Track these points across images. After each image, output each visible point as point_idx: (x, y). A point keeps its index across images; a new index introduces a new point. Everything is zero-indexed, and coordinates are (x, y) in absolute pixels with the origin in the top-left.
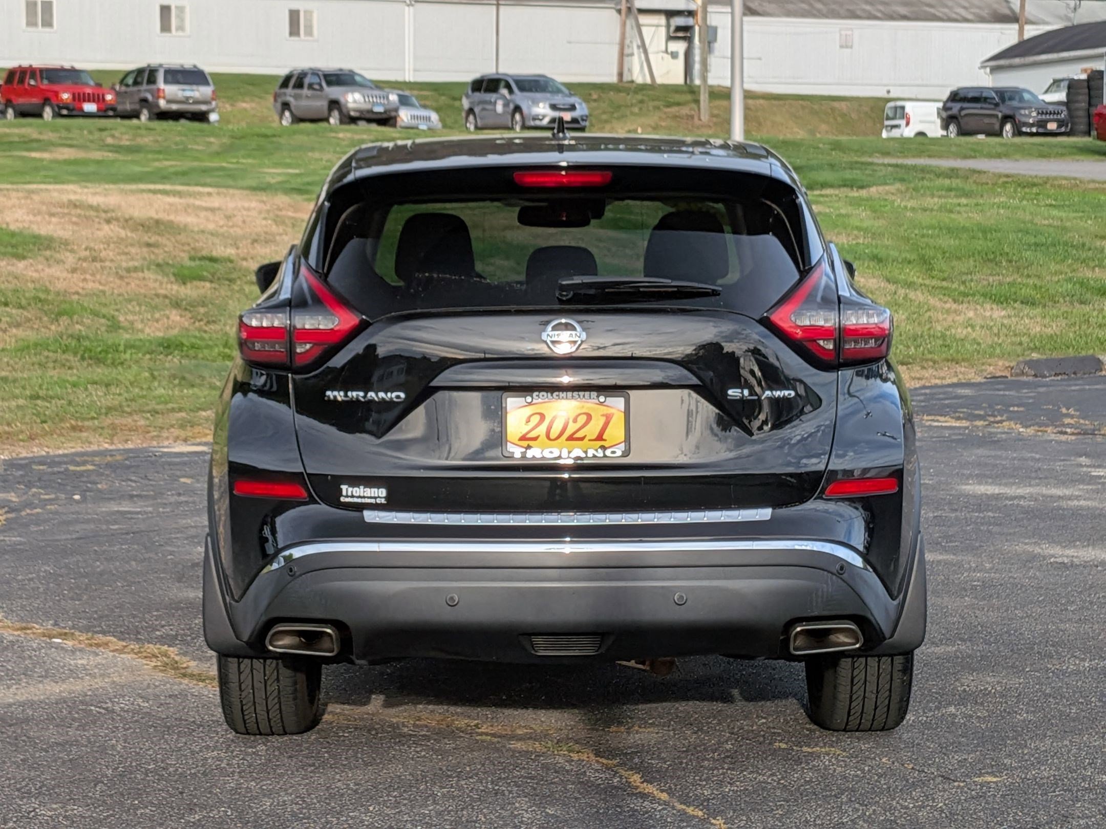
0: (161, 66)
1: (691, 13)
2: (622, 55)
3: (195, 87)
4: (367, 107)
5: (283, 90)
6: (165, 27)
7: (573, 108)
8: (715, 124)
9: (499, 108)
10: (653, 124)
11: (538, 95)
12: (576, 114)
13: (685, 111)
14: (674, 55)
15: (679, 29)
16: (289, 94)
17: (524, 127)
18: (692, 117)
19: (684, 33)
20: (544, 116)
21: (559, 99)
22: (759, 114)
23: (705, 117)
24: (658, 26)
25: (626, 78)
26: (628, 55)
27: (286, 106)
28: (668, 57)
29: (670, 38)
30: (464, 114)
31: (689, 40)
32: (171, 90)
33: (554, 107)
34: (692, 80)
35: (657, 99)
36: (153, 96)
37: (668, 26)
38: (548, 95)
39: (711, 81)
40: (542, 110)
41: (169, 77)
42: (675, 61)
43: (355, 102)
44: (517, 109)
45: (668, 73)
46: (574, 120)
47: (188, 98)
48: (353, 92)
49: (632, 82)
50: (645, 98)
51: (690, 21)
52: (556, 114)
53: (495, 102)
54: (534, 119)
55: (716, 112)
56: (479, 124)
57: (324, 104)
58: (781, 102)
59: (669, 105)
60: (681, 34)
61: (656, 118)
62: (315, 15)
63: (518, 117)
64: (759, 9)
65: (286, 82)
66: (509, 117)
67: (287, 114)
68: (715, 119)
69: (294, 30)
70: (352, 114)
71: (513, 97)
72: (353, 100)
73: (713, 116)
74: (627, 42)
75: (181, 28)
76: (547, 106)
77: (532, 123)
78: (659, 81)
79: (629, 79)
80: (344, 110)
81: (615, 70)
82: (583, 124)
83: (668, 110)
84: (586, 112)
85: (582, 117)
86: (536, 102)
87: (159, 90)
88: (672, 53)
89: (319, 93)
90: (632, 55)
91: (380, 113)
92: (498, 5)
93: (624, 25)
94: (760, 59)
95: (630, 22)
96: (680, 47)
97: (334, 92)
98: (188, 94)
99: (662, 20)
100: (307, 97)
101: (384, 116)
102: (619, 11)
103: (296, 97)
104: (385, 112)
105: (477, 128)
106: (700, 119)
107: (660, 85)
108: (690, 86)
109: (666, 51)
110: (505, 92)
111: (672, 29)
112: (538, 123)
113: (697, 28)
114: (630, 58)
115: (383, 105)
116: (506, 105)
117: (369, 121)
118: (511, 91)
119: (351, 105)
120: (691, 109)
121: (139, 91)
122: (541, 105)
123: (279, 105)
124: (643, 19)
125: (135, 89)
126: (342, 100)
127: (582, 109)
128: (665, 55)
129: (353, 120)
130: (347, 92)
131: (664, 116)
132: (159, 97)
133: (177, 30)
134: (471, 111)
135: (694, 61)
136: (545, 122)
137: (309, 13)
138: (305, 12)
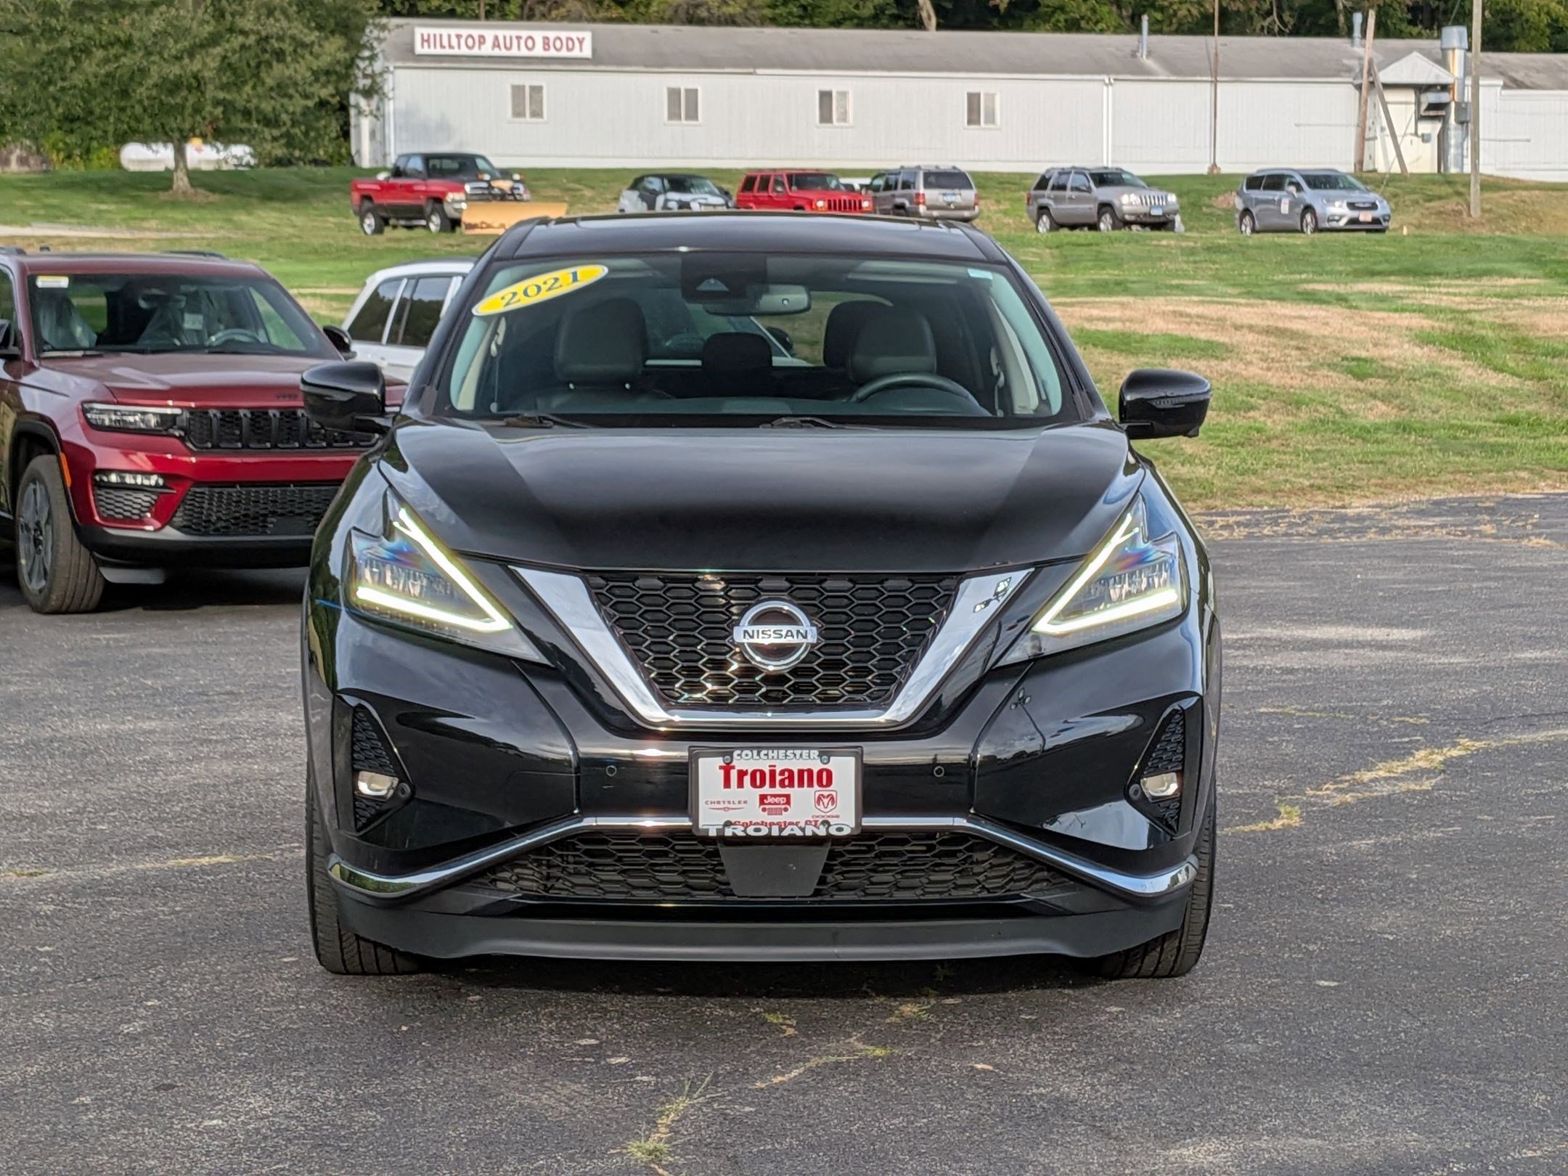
0: (919, 168)
1: (1445, 88)
2: (1362, 139)
3: (957, 191)
4: (1145, 209)
5: (1041, 192)
6: (826, 117)
7: (1373, 207)
8: (1489, 221)
9: (1285, 208)
10: (1415, 222)
11: (1331, 192)
12: (1378, 213)
13: (1451, 205)
14: (1425, 139)
15: (1432, 107)
16: (1047, 197)
17: (1317, 229)
18: (1460, 213)
19: (1436, 111)
20: (1341, 217)
21: (1356, 197)
22: (1537, 208)
23: (1476, 213)
24: (1407, 103)
25: (1367, 166)
26: (1369, 139)
27: (1043, 209)
28: (1417, 140)
29: (1420, 118)
30: (1237, 216)
31: (1444, 120)
32: (933, 195)
33: (1352, 206)
34: (1446, 168)
35: (1413, 192)
36: (911, 202)
37: (1418, 103)
38: (1343, 192)
39: (1485, 169)
40: (1337, 208)
41: (932, 179)
42: (1428, 145)
43: (1131, 204)
44: (1308, 208)
45: (1418, 159)
46: (1376, 221)
47: (949, 204)
48: (1129, 193)
49: (1375, 171)
50: (1399, 191)
51: (1444, 97)
52: (1354, 214)
53: (1280, 202)
54: (1329, 220)
55: (1488, 207)
56: (1258, 226)
57: (1093, 207)
58: (1560, 194)
59: (1430, 198)
60: (1432, 113)
61: (1417, 215)
62: (997, 99)
63: (1308, 217)
64: (1527, 81)
65: (1043, 183)
66: (1298, 220)
67: (1045, 218)
68: (1487, 215)
69: (973, 117)
70: (1127, 217)
71: (1302, 194)
72: (1129, 202)
73: (1484, 211)
74: (1369, 123)
75: (844, 118)
76: (1345, 205)
77: (1327, 225)
78: (1411, 169)
79: (1371, 168)
80: (1119, 215)
81: (1352, 158)
82: (1385, 224)
83: (1428, 205)
84: (1388, 211)
85: (1384, 217)
86: (1330, 201)
87: (918, 195)
88: (1423, 135)
89: (1086, 194)
90: (1375, 138)
91: (1158, 217)
92: (1215, 83)
93: (1363, 104)
94: (1528, 141)
95: (1374, 99)
96: (1432, 128)
97: (1104, 194)
98: (949, 199)
99: (1410, 96)
100: (1070, 198)
101: (1162, 220)
102: (1359, 87)
103: (1056, 199)
104: (1164, 215)
105: (1254, 231)
106: (1470, 215)
107: (1412, 175)
108: (1444, 175)
109: (1416, 134)
110: (1292, 189)
111: (1424, 107)
112: (1334, 224)
113: (1453, 105)
114: (1371, 142)
115: (1162, 207)
116: (1293, 205)
117: (1143, 225)
118: (1299, 188)
119: (1125, 208)
120: (1458, 204)
121: (894, 196)
122: (1337, 204)
123: (1034, 208)
124: (1390, 96)
125: (889, 193)
126: (1116, 202)
127: (1383, 207)
128: (1415, 138)
129: (1128, 224)
130: (1123, 194)
131: (1426, 212)
132: (918, 203)
133: (839, 120)
134: (1246, 211)
135: (1449, 146)
136: (1342, 223)
137: (991, 97)
138: (986, 95)
